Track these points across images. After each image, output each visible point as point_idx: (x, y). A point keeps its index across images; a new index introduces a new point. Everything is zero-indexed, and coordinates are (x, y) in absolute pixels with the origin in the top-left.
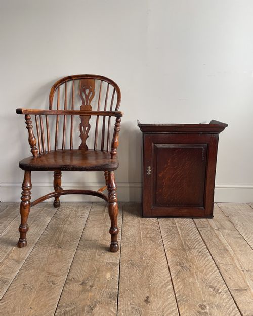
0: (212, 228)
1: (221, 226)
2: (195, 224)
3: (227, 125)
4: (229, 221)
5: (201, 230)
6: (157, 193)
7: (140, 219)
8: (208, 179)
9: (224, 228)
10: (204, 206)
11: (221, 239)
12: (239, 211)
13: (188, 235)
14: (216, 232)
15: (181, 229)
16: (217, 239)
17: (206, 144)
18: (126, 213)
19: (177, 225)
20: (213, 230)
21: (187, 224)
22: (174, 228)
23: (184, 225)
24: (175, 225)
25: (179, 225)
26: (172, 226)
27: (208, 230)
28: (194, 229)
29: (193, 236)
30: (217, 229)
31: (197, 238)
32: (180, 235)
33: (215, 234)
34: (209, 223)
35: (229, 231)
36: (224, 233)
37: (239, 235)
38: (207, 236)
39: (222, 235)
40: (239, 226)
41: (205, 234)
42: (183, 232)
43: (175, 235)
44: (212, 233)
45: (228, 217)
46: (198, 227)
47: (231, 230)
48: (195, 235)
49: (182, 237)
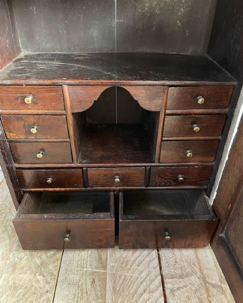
5: (172, 291)
14: (217, 299)
19: (109, 267)
20: (207, 290)
21: (137, 263)
22: (97, 283)
23: (129, 266)
24: (105, 267)
25: (113, 267)
26: (93, 273)
27: (193, 288)
28: (153, 286)
30: (218, 286)
34: (197, 255)
46: (165, 276)
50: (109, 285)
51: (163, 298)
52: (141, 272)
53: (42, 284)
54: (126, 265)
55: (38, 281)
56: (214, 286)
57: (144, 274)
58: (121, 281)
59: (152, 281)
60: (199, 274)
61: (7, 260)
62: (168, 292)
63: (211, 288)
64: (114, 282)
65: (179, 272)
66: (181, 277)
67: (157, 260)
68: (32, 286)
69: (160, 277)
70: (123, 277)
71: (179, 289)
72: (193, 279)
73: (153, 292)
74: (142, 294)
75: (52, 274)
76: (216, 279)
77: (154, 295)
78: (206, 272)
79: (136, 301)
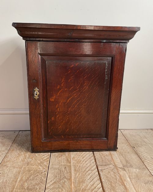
0: (115, 166)
1: (127, 161)
2: (95, 159)
3: (139, 29)
4: (137, 154)
5: (102, 170)
6: (48, 122)
7: (28, 154)
9: (131, 166)
10: (107, 136)
11: (128, 186)
12: (145, 140)
14: (122, 172)
15: (75, 170)
16: (122, 187)
17: (111, 58)
18: (15, 145)
19: (72, 163)
20: (117, 169)
21: (85, 161)
22: (67, 168)
23: (81, 162)
24: (70, 163)
25: (74, 163)
26: (64, 165)
27: (111, 169)
28: (92, 169)
29: (90, 182)
30: (122, 168)
31: (95, 186)
32: (72, 181)
33: (120, 176)
34: (112, 158)
35: (138, 170)
36: (130, 175)
37: (150, 176)
38: (109, 180)
39: (128, 179)
40: (148, 162)
41: (107, 177)
42: (77, 175)
43: (65, 182)
44: (115, 176)
45: (134, 148)
46: (98, 165)
47: (139, 168)
48: (92, 180)
49: (75, 186)
50: (73, 169)
51: (97, 172)
52: (87, 164)
53: (41, 169)
55: (40, 168)
56: (120, 168)
57: (88, 165)
58: (78, 167)
59: (92, 167)
60: (113, 164)
61: (24, 161)
62: (100, 170)
64: (75, 168)
65: (104, 164)
66: (106, 165)
67: (94, 160)
68: (37, 170)
69: (96, 166)
70: (79, 166)
71: (104, 169)
72: (111, 166)
73: (93, 170)
74: (88, 171)
75: (46, 166)
76: (121, 166)
77: (93, 171)
78: (116, 164)
79: (86, 174)
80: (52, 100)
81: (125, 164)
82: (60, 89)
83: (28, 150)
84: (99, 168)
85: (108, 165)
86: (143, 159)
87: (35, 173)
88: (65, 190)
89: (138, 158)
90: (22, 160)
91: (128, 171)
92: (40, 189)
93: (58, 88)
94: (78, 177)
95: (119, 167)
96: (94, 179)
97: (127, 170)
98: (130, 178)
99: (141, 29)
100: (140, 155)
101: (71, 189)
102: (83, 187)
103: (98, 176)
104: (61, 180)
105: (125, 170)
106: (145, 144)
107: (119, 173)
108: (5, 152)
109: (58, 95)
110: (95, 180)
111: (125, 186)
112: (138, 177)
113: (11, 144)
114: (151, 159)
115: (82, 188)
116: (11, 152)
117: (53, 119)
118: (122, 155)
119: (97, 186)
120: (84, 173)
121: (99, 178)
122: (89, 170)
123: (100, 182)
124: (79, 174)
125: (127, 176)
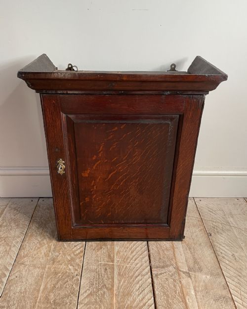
0: (177, 268)
1: (195, 262)
2: (149, 256)
4: (212, 246)
5: (157, 275)
6: (81, 204)
7: (54, 242)
8: (178, 180)
9: (200, 270)
10: (169, 222)
12: (230, 220)
13: (129, 294)
14: (185, 280)
15: (119, 274)
16: (182, 305)
17: (178, 116)
18: (34, 227)
19: (115, 261)
20: (179, 275)
21: (134, 259)
22: (109, 270)
23: (128, 261)
24: (113, 261)
25: (118, 261)
26: (105, 265)
27: (170, 274)
28: (144, 273)
29: (139, 295)
30: (186, 272)
31: (144, 301)
32: (115, 292)
33: (182, 288)
34: (174, 254)
35: (208, 277)
36: (197, 285)
37: (224, 289)
38: (164, 293)
39: (193, 292)
40: (227, 262)
41: (163, 287)
42: (121, 283)
43: (104, 293)
44: (175, 286)
45: (211, 235)
46: (152, 267)
47: (212, 274)
48: (142, 291)
49: (118, 301)
50: (116, 271)
51: (150, 279)
52: (137, 264)
53: (73, 271)
54: (127, 260)
55: (70, 269)
56: (184, 273)
57: (138, 265)
58: (123, 270)
59: (144, 270)
60: (175, 265)
61: (48, 256)
62: (154, 275)
63: (182, 273)
64: (119, 270)
65: (162, 264)
66: (163, 267)
67: (147, 258)
68: (66, 272)
69: (149, 267)
70: (125, 267)
71: (161, 274)
72: (171, 268)
73: (144, 275)
74: (137, 277)
75: (78, 265)
76: (185, 269)
77: (145, 277)
78: (180, 264)
79: (133, 281)
80: (85, 174)
81: (192, 266)
82: (96, 160)
83: (52, 236)
84: (153, 272)
85: (167, 266)
86: (219, 258)
87: (64, 277)
88: (104, 307)
89: (213, 255)
90: (45, 253)
91: (195, 277)
92: (71, 303)
93: (94, 158)
94: (122, 286)
95: (182, 270)
96: (144, 290)
97: (193, 276)
98: (195, 291)
99: (228, 78)
100: (218, 249)
101: (112, 304)
102: (129, 303)
103: (151, 285)
104: (99, 291)
105: (190, 276)
106: (228, 227)
107: (180, 282)
108: (20, 239)
109: (94, 168)
110: (146, 291)
111: (186, 304)
112: (206, 289)
113: (27, 223)
114: (232, 257)
115: (127, 305)
116: (29, 239)
117: (87, 199)
118: (190, 249)
119: (147, 302)
120: (131, 278)
121: (152, 288)
122: (139, 275)
123: (152, 295)
124: (124, 282)
125: (192, 287)
